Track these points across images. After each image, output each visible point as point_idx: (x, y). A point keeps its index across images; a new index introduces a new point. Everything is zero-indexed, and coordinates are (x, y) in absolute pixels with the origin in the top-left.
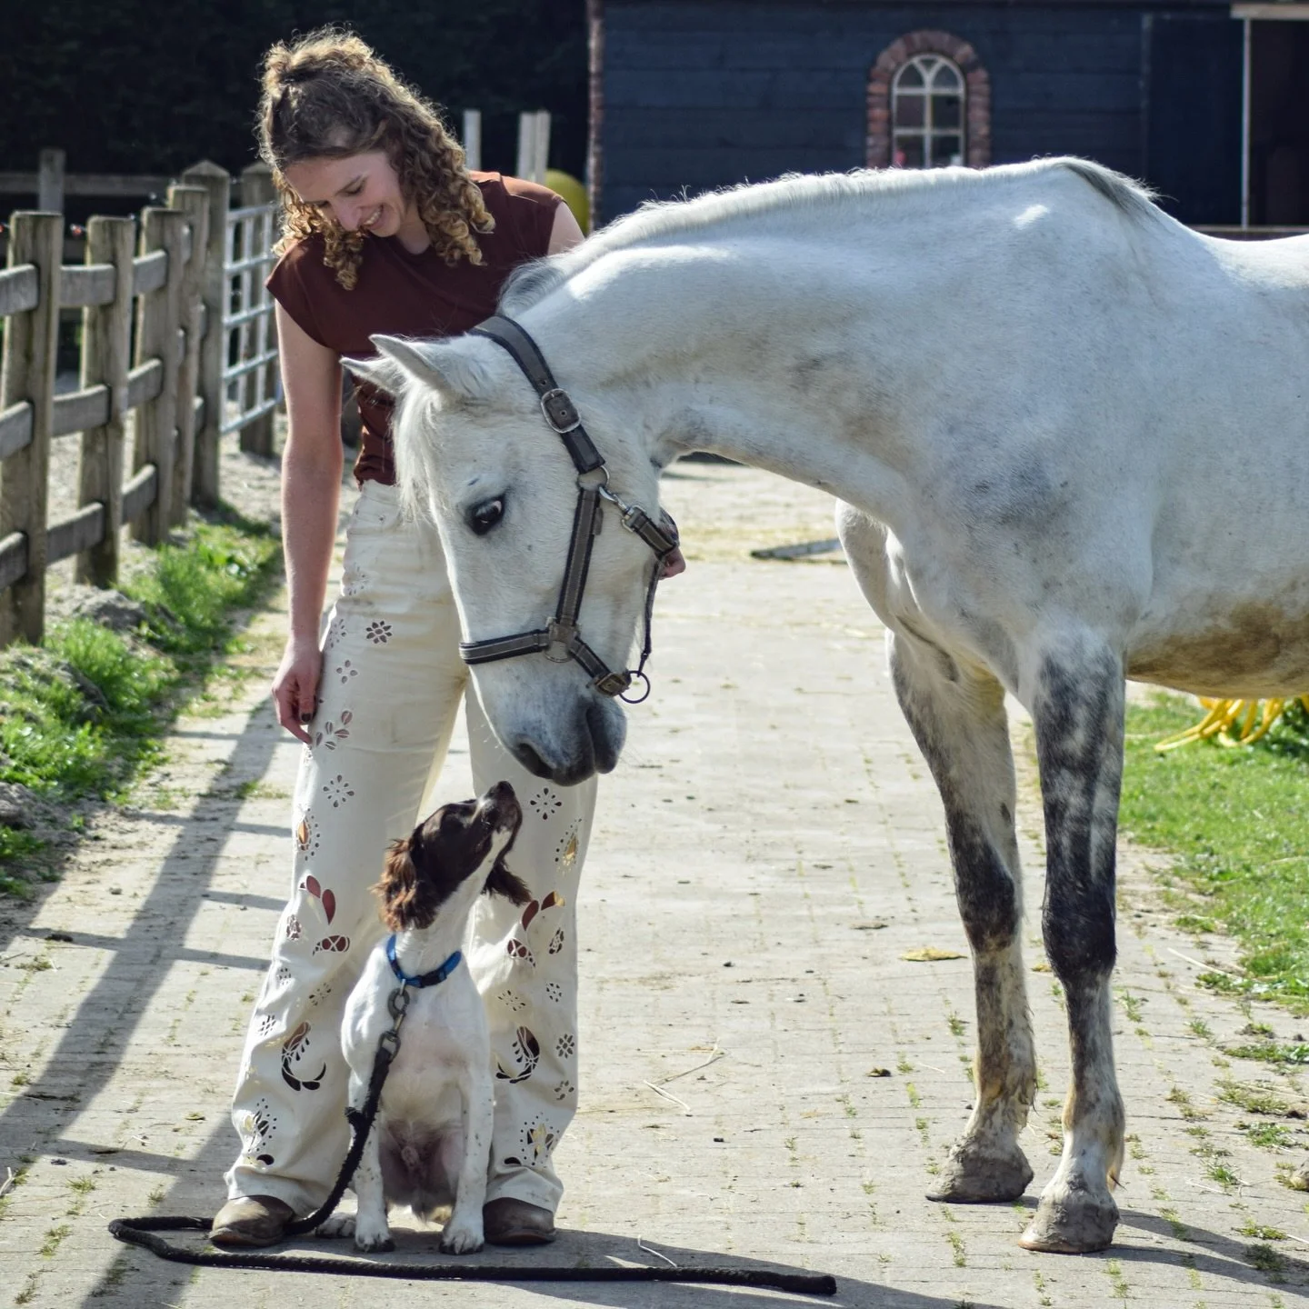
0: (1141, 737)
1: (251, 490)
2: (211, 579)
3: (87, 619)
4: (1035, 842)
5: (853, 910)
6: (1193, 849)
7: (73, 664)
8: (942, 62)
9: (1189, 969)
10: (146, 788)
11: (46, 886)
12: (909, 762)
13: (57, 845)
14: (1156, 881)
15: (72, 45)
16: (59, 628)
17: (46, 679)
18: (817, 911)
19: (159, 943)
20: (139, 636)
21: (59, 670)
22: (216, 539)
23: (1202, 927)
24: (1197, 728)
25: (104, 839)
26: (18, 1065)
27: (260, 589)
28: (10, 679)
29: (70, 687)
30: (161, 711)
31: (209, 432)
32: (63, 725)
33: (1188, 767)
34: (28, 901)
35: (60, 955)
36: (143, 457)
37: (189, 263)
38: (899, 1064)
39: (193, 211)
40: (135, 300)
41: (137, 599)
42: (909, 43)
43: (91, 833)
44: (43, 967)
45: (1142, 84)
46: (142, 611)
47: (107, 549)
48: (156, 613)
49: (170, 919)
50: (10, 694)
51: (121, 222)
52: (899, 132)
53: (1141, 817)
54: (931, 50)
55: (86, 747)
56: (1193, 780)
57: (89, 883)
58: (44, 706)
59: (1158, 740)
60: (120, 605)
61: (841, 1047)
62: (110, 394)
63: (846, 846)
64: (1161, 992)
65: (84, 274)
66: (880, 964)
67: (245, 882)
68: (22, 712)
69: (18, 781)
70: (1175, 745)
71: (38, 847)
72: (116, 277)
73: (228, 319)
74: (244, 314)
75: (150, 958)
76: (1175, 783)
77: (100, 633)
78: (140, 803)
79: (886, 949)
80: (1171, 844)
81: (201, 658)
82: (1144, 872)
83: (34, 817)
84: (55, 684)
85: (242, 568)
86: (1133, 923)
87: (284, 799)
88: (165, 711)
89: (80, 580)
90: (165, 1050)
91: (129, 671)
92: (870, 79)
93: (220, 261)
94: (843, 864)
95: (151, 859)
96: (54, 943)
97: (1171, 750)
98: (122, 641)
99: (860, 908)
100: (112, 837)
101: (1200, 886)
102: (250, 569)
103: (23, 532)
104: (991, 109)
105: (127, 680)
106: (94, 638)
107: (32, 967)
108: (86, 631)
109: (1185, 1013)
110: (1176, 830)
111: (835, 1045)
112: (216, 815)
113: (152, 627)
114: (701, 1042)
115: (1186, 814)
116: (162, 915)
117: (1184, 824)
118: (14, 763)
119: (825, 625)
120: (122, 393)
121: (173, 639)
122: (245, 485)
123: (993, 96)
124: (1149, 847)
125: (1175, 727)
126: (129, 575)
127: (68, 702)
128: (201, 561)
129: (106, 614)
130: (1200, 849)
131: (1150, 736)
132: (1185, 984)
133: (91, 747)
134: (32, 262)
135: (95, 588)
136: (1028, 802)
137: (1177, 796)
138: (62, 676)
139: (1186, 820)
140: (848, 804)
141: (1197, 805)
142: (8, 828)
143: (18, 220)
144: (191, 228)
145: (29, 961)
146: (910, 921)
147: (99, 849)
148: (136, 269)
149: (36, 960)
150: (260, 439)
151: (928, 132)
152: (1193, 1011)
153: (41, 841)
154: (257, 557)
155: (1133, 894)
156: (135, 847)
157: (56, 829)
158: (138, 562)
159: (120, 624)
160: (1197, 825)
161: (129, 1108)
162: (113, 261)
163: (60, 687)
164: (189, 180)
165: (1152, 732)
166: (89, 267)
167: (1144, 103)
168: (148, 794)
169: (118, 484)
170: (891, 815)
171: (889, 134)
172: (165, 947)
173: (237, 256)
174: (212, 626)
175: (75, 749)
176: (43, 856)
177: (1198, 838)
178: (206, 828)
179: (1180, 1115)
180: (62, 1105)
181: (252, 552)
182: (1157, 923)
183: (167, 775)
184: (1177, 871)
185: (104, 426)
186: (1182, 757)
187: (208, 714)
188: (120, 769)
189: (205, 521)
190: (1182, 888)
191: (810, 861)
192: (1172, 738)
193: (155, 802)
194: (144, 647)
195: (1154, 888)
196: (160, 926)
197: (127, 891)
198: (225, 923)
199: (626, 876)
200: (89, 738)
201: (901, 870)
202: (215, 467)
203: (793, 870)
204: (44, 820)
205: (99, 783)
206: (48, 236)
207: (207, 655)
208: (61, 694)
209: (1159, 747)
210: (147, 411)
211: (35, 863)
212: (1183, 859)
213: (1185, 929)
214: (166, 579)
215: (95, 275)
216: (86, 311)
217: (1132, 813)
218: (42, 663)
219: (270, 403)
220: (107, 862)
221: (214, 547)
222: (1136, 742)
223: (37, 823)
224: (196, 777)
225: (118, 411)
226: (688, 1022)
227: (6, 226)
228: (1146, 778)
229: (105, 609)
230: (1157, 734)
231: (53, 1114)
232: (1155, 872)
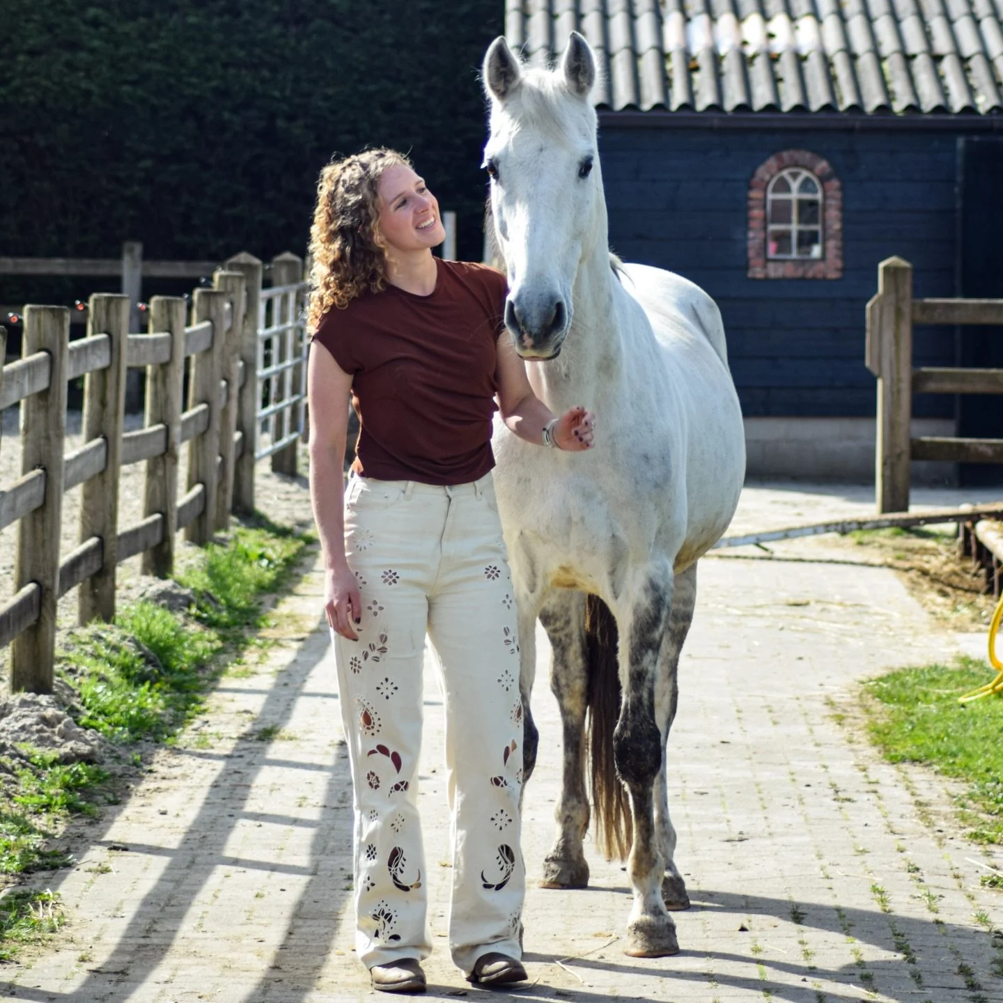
0: (948, 692)
1: (279, 502)
2: (247, 571)
3: (150, 602)
4: (864, 773)
5: (723, 826)
6: (983, 779)
7: (137, 637)
8: (805, 174)
9: (977, 872)
10: (190, 732)
11: (111, 808)
12: (770, 711)
13: (120, 777)
14: (955, 803)
15: (147, 163)
16: (128, 609)
17: (116, 649)
18: (695, 828)
19: (195, 852)
20: (189, 615)
21: (126, 642)
22: (251, 540)
23: (988, 840)
24: (990, 685)
25: (156, 772)
26: (83, 947)
27: (284, 578)
28: (89, 649)
29: (134, 655)
30: (204, 672)
31: (247, 458)
32: (129, 684)
33: (983, 715)
34: (96, 819)
35: (118, 862)
36: (194, 478)
37: (230, 330)
38: (752, 946)
39: (233, 291)
40: (187, 360)
41: (188, 586)
42: (780, 160)
43: (147, 768)
44: (105, 871)
45: (956, 190)
46: (191, 596)
47: (165, 549)
48: (202, 598)
49: (203, 834)
50: (88, 660)
51: (176, 301)
52: (772, 227)
53: (945, 754)
54: (796, 165)
55: (146, 700)
56: (986, 725)
57: (143, 806)
58: (113, 669)
59: (960, 695)
60: (175, 591)
61: (708, 933)
62: (167, 431)
63: (720, 776)
64: (955, 890)
65: (147, 340)
66: (741, 869)
67: (261, 805)
68: (97, 674)
69: (93, 727)
70: (973, 698)
71: (106, 778)
72: (172, 343)
73: (261, 372)
74: (274, 368)
75: (186, 864)
76: (972, 728)
77: (159, 613)
78: (185, 744)
79: (746, 857)
80: (967, 775)
81: (236, 632)
82: (946, 797)
83: (103, 755)
84: (123, 653)
85: (270, 561)
86: (935, 837)
87: (294, 741)
88: (208, 672)
89: (145, 573)
90: (196, 935)
91: (181, 643)
92: (750, 188)
93: (255, 328)
94: (716, 791)
95: (191, 787)
96: (114, 852)
97: (971, 702)
98: (176, 619)
99: (728, 825)
100: (163, 770)
101: (988, 808)
102: (277, 562)
103: (100, 537)
104: (843, 209)
105: (178, 649)
106: (154, 617)
107: (96, 871)
108: (148, 612)
109: (972, 907)
110: (971, 764)
111: (705, 931)
112: (242, 753)
113: (199, 608)
114: (601, 929)
115: (979, 752)
116: (197, 831)
117: (977, 761)
118: (89, 713)
119: (711, 605)
120: (177, 430)
121: (215, 616)
122: (275, 498)
123: (844, 199)
124: (950, 777)
125: (975, 684)
126: (183, 568)
127: (133, 666)
128: (239, 557)
129: (164, 598)
130: (990, 778)
131: (954, 691)
132: (973, 883)
133: (149, 700)
134: (106, 332)
135: (156, 578)
136: (859, 743)
137: (973, 738)
138: (128, 647)
139: (979, 757)
140: (722, 744)
141: (989, 745)
142: (83, 764)
143: (96, 300)
144: (232, 304)
145: (95, 866)
146: (766, 835)
147: (152, 779)
148: (188, 336)
149: (100, 865)
150: (287, 463)
151: (794, 228)
152: (978, 905)
153: (107, 773)
154: (281, 553)
155: (937, 813)
156: (179, 778)
157: (120, 764)
158: (190, 558)
159: (175, 606)
160: (988, 761)
161: (165, 980)
162: (170, 330)
163: (126, 655)
164: (231, 267)
165: (956, 688)
166: (151, 335)
167: (959, 205)
168: (191, 736)
169: (174, 499)
170: (754, 753)
171: (765, 228)
172: (198, 855)
173: (268, 324)
174: (246, 606)
175: (137, 702)
176: (109, 785)
177: (988, 770)
178: (234, 763)
179: (964, 985)
180: (114, 977)
181: (279, 550)
182: (954, 836)
183: (207, 722)
184: (971, 796)
185: (163, 455)
186: (978, 708)
187: (239, 675)
188: (171, 718)
189: (243, 525)
190: (975, 809)
191: (691, 789)
192: (972, 693)
193: (196, 743)
194: (193, 623)
195: (954, 809)
196: (195, 839)
197: (171, 813)
198: (245, 837)
199: (551, 801)
200: (149, 694)
201: (761, 795)
202: (251, 484)
203: (678, 796)
204: (111, 757)
205: (154, 728)
206: (118, 313)
207: (241, 628)
208: (127, 660)
209: (962, 700)
210: (197, 445)
211: (103, 790)
212: (976, 786)
213: (975, 841)
214: (212, 571)
215: (155, 341)
216: (149, 370)
217: (939, 751)
218: (113, 636)
219: (294, 435)
220: (158, 790)
221: (250, 546)
222: (944, 696)
223: (106, 760)
224: (228, 723)
225: (174, 444)
226: (592, 914)
227: (86, 304)
228: (950, 724)
229: (163, 595)
230: (961, 689)
231: (107, 985)
232: (954, 797)
